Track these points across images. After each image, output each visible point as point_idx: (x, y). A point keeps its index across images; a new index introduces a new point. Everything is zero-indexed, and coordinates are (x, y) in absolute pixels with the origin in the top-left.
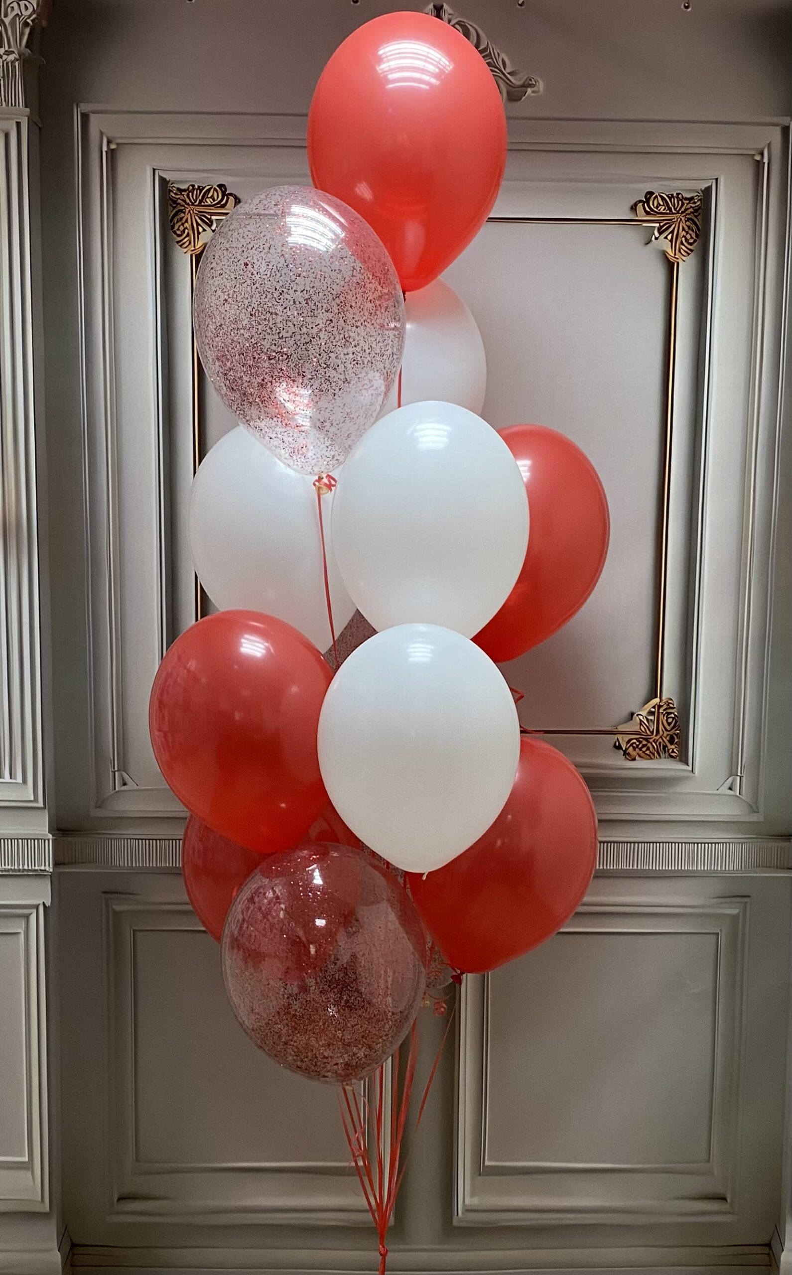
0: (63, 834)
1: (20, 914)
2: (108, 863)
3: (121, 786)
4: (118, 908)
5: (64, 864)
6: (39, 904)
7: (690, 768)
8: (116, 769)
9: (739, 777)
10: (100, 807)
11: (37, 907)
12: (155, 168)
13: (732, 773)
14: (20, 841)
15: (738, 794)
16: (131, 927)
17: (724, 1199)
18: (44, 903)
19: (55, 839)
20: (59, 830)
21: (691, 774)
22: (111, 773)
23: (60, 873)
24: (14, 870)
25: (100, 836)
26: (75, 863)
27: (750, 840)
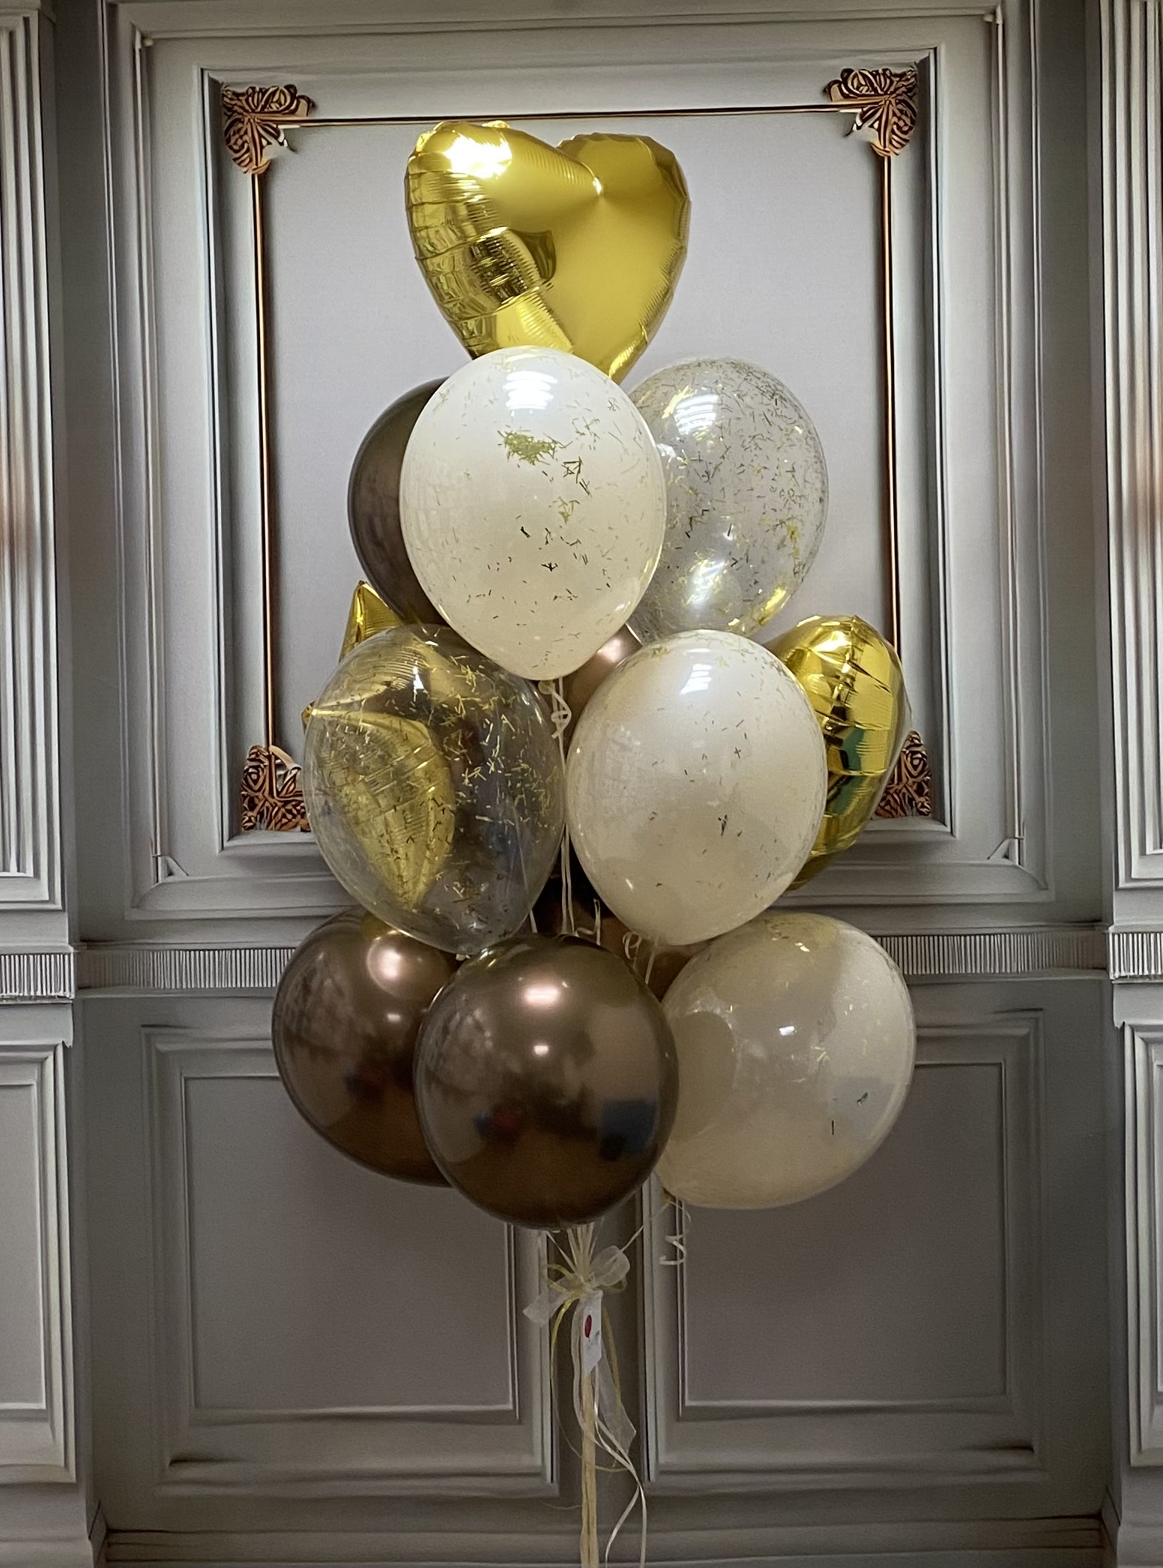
0: (88, 945)
1: (31, 1058)
2: (148, 983)
3: (165, 878)
4: (163, 1047)
5: (89, 987)
6: (57, 1045)
7: (949, 830)
8: (159, 854)
9: (1017, 841)
10: (138, 907)
11: (55, 1047)
12: (203, 67)
13: (1007, 834)
14: (31, 957)
15: (1017, 864)
16: (181, 1074)
17: (1028, 1448)
18: (63, 1042)
19: (78, 953)
20: (82, 940)
21: (952, 838)
22: (152, 860)
23: (84, 1001)
24: (23, 998)
25: (137, 947)
26: (105, 986)
27: (1040, 929)
